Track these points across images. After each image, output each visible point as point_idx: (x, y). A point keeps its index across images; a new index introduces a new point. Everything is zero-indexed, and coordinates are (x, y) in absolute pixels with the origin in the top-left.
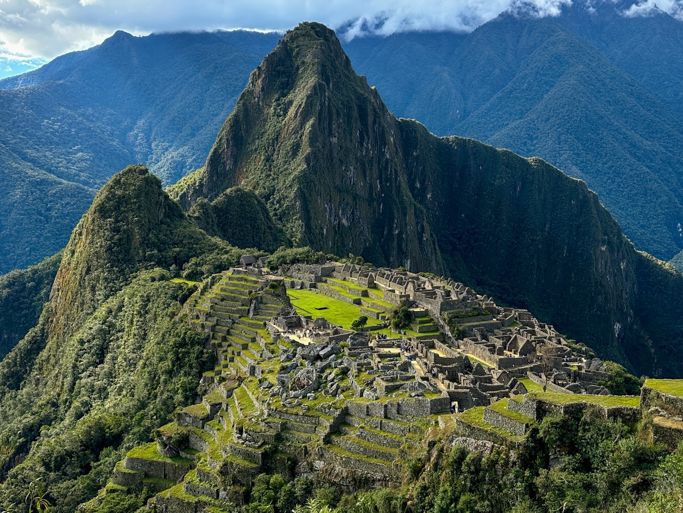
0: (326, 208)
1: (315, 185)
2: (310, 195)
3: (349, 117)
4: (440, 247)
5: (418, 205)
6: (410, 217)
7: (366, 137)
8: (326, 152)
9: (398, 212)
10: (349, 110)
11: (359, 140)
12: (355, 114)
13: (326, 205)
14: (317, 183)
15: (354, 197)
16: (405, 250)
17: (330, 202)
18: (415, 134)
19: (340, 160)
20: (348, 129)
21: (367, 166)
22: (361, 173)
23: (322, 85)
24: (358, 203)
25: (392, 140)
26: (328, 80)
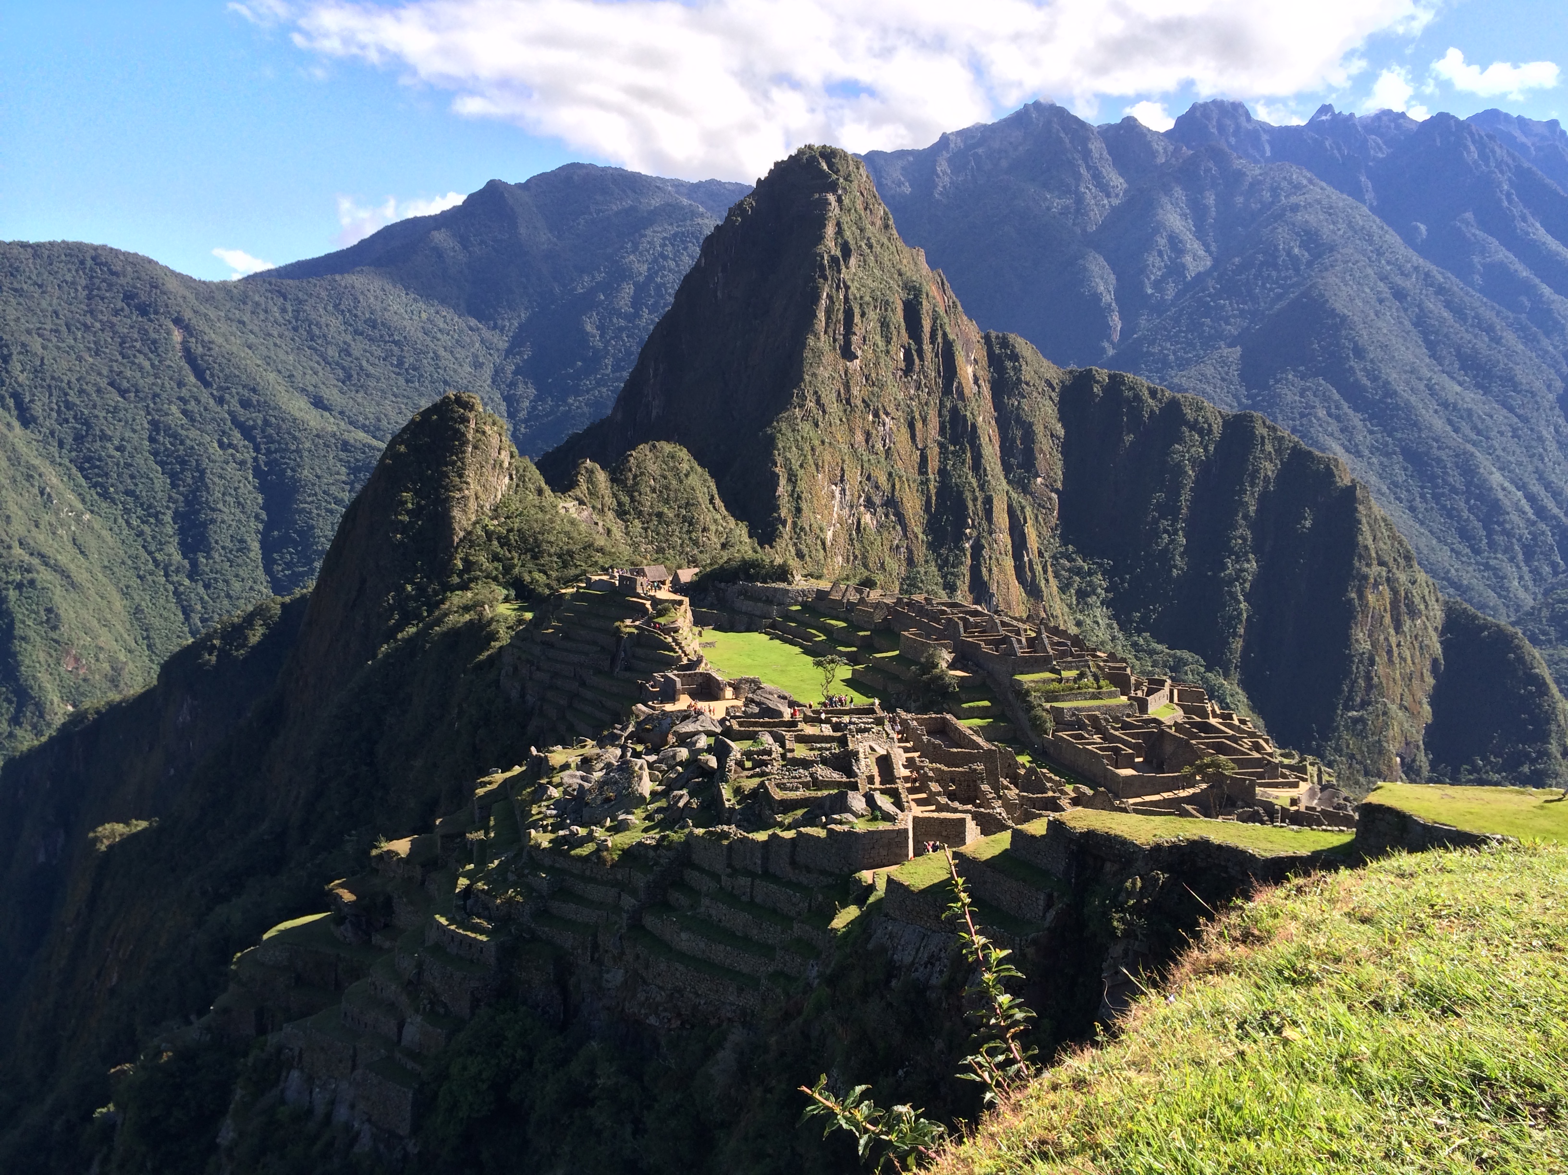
0: (833, 492)
1: (813, 449)
2: (801, 466)
3: (884, 324)
4: (1057, 577)
5: (1014, 495)
6: (1001, 519)
7: (917, 361)
8: (839, 386)
9: (975, 506)
10: (886, 310)
11: (902, 365)
12: (898, 317)
13: (834, 487)
14: (817, 443)
15: (890, 474)
16: (986, 578)
17: (842, 481)
18: (1017, 360)
19: (864, 401)
20: (881, 344)
21: (917, 416)
22: (905, 431)
23: (834, 260)
24: (897, 487)
25: (970, 370)
26: (846, 252)
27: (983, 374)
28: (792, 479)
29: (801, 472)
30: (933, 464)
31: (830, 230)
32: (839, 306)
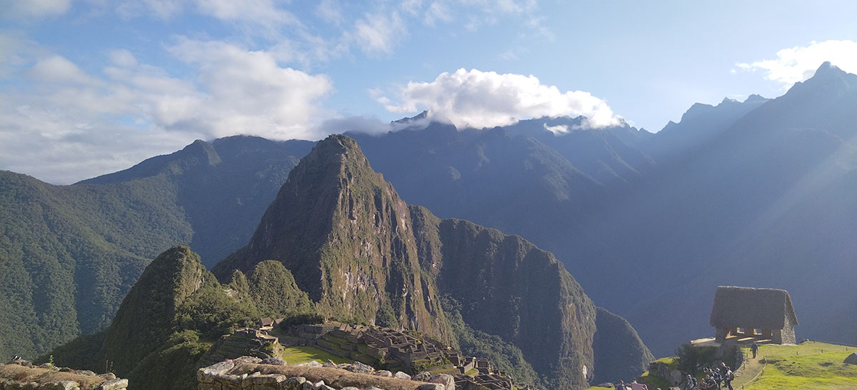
0: (346, 277)
1: (337, 259)
2: (332, 266)
3: (366, 205)
4: (443, 307)
5: (423, 273)
6: (418, 283)
7: (380, 219)
8: (348, 231)
9: (407, 278)
10: (367, 199)
11: (375, 221)
12: (372, 202)
13: (346, 274)
14: (338, 256)
15: (370, 267)
16: (412, 310)
17: (350, 271)
18: (423, 216)
19: (359, 237)
20: (366, 213)
21: (381, 242)
22: (376, 248)
23: (344, 180)
24: (374, 272)
25: (403, 221)
26: (350, 176)
27: (408, 222)
28: (328, 271)
29: (332, 269)
30: (388, 261)
31: (343, 168)
32: (347, 198)
